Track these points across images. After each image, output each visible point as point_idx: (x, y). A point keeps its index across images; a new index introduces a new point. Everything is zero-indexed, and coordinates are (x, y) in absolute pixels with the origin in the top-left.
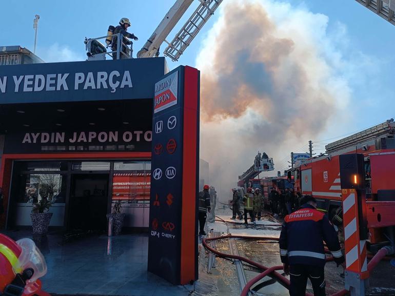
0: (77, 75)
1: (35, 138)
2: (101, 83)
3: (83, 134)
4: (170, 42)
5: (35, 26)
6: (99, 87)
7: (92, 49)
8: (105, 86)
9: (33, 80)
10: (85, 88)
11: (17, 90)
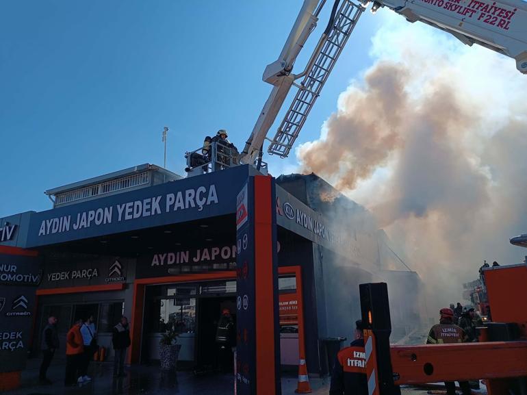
0: (169, 196)
1: (162, 259)
2: (189, 202)
3: (206, 250)
4: (272, 139)
5: (164, 139)
6: (187, 207)
7: (191, 163)
8: (193, 205)
9: (132, 207)
10: (175, 209)
11: (120, 219)
